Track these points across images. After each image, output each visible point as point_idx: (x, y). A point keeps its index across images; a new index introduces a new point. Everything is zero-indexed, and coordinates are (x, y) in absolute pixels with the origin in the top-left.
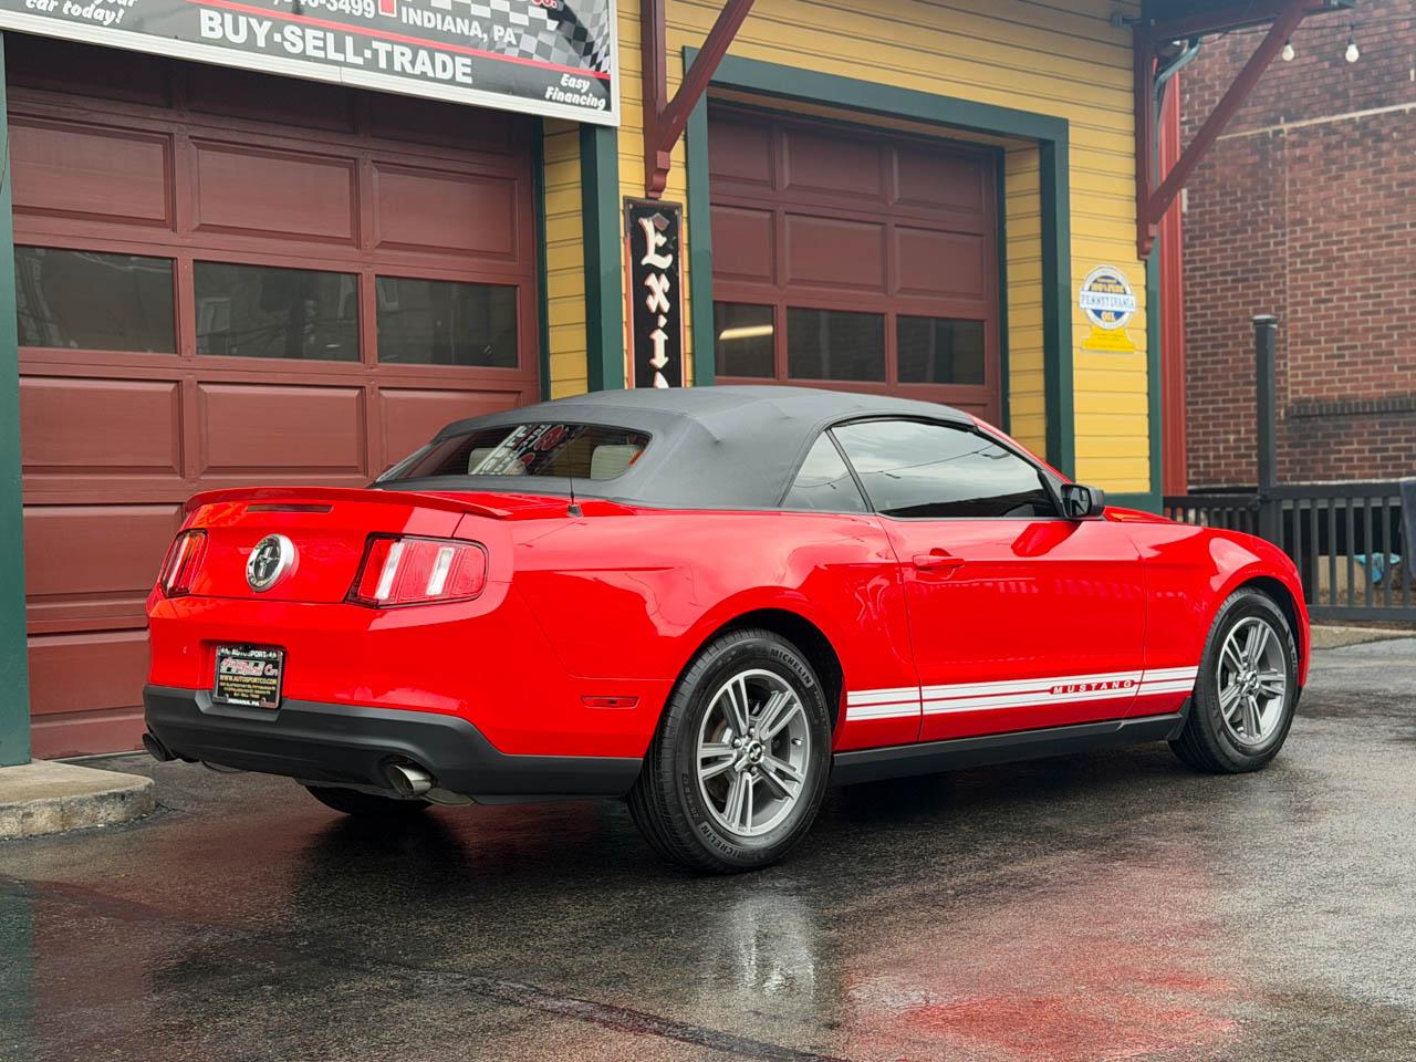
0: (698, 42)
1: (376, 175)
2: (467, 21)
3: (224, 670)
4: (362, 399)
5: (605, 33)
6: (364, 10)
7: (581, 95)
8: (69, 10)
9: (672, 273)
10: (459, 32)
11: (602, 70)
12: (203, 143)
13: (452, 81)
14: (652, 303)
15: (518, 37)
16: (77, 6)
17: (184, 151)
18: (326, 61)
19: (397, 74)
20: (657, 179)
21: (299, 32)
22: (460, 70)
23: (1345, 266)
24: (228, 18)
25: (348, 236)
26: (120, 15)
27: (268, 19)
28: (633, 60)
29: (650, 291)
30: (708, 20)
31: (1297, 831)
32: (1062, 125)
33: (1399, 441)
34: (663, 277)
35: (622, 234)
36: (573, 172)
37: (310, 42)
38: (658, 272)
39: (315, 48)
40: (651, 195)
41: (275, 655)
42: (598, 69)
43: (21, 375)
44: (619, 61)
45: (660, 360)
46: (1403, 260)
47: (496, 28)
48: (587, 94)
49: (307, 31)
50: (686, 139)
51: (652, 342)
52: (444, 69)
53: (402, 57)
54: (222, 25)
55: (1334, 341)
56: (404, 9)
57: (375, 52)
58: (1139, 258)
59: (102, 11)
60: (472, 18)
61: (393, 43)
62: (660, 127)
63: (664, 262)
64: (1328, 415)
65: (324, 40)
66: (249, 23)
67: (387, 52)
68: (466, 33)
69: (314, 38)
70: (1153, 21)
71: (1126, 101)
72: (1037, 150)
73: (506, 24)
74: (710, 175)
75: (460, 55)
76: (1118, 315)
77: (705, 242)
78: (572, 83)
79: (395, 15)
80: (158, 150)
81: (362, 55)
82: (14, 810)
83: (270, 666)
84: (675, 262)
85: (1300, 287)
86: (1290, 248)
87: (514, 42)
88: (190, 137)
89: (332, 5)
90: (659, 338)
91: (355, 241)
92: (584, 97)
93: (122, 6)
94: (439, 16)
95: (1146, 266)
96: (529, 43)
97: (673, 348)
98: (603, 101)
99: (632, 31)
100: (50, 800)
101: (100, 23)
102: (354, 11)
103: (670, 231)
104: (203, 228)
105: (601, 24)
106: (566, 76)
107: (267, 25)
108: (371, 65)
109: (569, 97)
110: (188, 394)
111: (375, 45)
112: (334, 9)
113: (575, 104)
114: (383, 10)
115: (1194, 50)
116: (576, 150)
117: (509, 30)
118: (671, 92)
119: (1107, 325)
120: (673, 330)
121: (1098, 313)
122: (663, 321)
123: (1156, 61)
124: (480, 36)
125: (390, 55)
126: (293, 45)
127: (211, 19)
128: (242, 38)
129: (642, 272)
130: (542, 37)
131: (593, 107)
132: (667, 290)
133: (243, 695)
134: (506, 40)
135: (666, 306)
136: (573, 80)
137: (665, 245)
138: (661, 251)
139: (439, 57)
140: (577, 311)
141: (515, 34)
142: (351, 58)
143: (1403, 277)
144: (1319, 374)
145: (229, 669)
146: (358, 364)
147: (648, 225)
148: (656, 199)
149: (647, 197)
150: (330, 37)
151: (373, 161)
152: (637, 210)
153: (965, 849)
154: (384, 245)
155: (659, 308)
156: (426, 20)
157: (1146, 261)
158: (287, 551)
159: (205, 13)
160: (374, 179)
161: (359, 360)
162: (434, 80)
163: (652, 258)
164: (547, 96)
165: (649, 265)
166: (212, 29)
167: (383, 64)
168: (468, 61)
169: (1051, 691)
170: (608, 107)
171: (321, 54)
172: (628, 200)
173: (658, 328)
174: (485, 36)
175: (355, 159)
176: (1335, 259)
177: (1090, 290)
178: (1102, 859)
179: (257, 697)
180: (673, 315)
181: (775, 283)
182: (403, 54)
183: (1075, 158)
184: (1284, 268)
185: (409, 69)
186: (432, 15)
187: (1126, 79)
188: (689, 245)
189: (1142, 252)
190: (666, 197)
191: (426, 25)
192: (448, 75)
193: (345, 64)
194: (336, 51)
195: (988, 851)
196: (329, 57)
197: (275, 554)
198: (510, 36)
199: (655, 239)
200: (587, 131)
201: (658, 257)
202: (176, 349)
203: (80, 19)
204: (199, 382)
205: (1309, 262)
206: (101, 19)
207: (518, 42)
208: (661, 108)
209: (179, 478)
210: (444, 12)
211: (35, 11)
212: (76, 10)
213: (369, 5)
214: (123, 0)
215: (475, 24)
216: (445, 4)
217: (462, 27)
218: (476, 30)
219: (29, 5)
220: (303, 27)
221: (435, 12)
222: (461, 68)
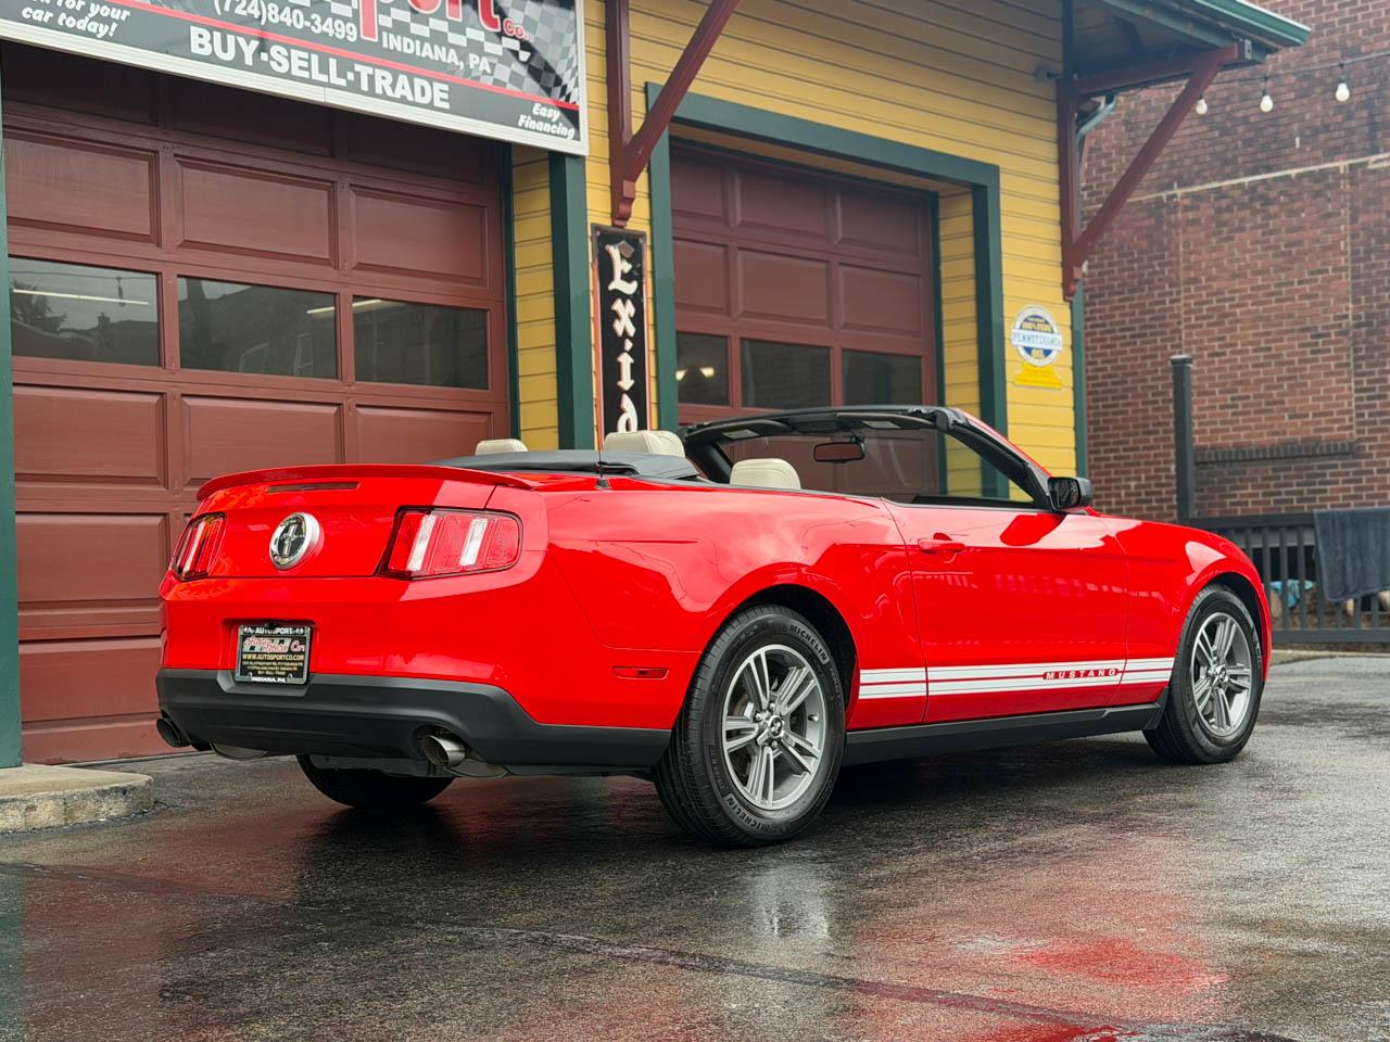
0: (662, 79)
1: (353, 198)
2: (444, 49)
3: (247, 648)
4: (340, 415)
5: (574, 65)
6: (347, 34)
7: (552, 124)
8: (64, 22)
9: (637, 299)
10: (437, 59)
11: (572, 100)
12: (188, 162)
13: (430, 106)
14: (619, 327)
15: (492, 66)
16: (71, 18)
17: (168, 168)
18: (310, 81)
19: (379, 96)
20: (623, 208)
21: (285, 52)
22: (438, 95)
23: (1238, 321)
24: (217, 35)
25: (327, 257)
26: (113, 29)
27: (256, 38)
28: (600, 93)
29: (616, 316)
30: (671, 59)
31: (1292, 807)
32: (993, 171)
33: (1291, 485)
34: (629, 303)
35: (590, 260)
36: (543, 200)
37: (296, 63)
38: (624, 297)
39: (300, 68)
40: (617, 222)
41: (302, 630)
42: (567, 100)
43: (15, 384)
44: (585, 92)
45: (626, 382)
46: (1291, 316)
47: (472, 56)
48: (557, 123)
49: (292, 51)
50: (649, 171)
51: (619, 364)
52: (423, 94)
53: (383, 80)
54: (211, 42)
55: (1228, 392)
56: (385, 34)
57: (357, 75)
58: (1065, 300)
59: (95, 24)
60: (450, 46)
61: (374, 66)
62: (625, 159)
63: (630, 288)
64: (1224, 462)
65: (309, 61)
66: (237, 42)
67: (369, 75)
68: (444, 60)
69: (300, 59)
70: (1075, 76)
71: (1051, 151)
72: (970, 196)
73: (481, 53)
74: (672, 210)
75: (440, 81)
76: (1047, 352)
77: (668, 271)
78: (544, 112)
79: (376, 40)
80: (144, 165)
81: (345, 77)
82: (18, 803)
83: (296, 642)
84: (640, 288)
85: (1195, 342)
86: (1185, 305)
87: (489, 71)
88: (176, 155)
89: (316, 27)
90: (626, 361)
91: (333, 262)
92: (554, 126)
93: (115, 20)
94: (418, 42)
95: (1071, 308)
96: (503, 73)
97: (638, 371)
98: (573, 131)
99: (599, 66)
100: (52, 794)
101: (93, 36)
102: (337, 35)
103: (635, 259)
104: (188, 244)
105: (570, 56)
106: (537, 105)
107: (255, 44)
108: (353, 87)
109: (540, 126)
110: (172, 405)
111: (358, 67)
112: (318, 31)
113: (546, 133)
114: (364, 35)
115: (1111, 106)
116: (545, 179)
117: (484, 59)
118: (636, 125)
119: (1036, 362)
120: (638, 353)
121: (1028, 350)
122: (629, 345)
123: (1076, 115)
124: (457, 63)
125: (371, 78)
126: (280, 64)
127: (201, 36)
128: (230, 56)
129: (609, 297)
130: (515, 67)
131: (563, 136)
132: (632, 315)
133: (267, 673)
134: (481, 68)
135: (632, 331)
136: (544, 109)
137: (630, 271)
138: (627, 277)
139: (418, 82)
140: (547, 334)
141: (490, 64)
142: (335, 80)
143: (1292, 331)
144: (1215, 423)
145: (252, 648)
146: (334, 381)
147: (614, 251)
148: (622, 227)
149: (614, 225)
150: (315, 58)
151: (351, 185)
152: (605, 237)
153: (974, 825)
154: (361, 266)
155: (625, 332)
156: (405, 47)
157: (1071, 302)
158: (312, 528)
159: (194, 31)
160: (349, 200)
161: (337, 378)
162: (414, 104)
163: (618, 284)
164: (520, 124)
165: (615, 290)
166: (201, 46)
167: (365, 86)
168: (446, 87)
169: (1044, 676)
170: (577, 138)
171: (305, 74)
172: (596, 228)
173: (624, 351)
174: (462, 64)
175: (333, 182)
176: (1227, 315)
177: (1021, 328)
178: (1112, 830)
179: (284, 673)
180: (639, 339)
181: (728, 314)
182: (384, 78)
183: (1006, 203)
184: (1179, 323)
185: (389, 92)
186: (411, 41)
187: (1051, 131)
188: (653, 272)
189: (1068, 294)
190: (631, 225)
191: (406, 51)
192: (426, 100)
193: (329, 85)
194: (320, 72)
195: (999, 826)
196: (314, 77)
197: (299, 531)
198: (484, 65)
199: (621, 266)
200: (556, 160)
201: (624, 283)
202: (160, 362)
203: (75, 31)
204: (183, 395)
205: (1204, 318)
206: (95, 31)
207: (493, 71)
208: (627, 139)
209: (163, 489)
210: (423, 40)
211: (31, 22)
212: (71, 22)
213: (351, 29)
214: (116, 14)
215: (452, 52)
216: (424, 31)
217: (439, 54)
218: (453, 57)
219: (24, 14)
220: (288, 47)
221: (415, 37)
222: (439, 93)
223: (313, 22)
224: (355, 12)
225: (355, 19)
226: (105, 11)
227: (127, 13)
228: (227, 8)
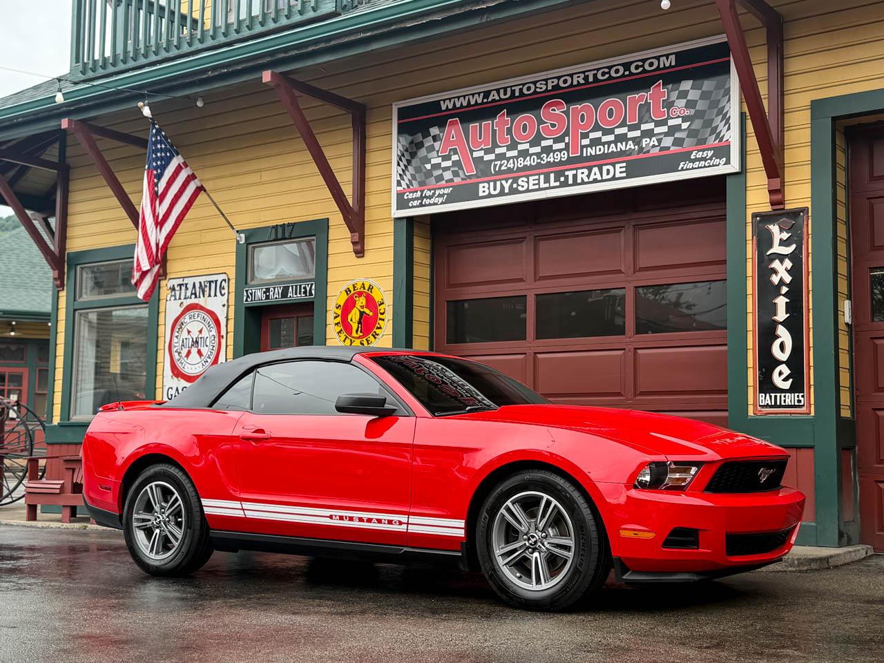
2: (624, 143)
5: (727, 117)
6: (561, 157)
7: (704, 161)
8: (425, 202)
9: (795, 256)
10: (620, 150)
11: (724, 140)
13: (614, 178)
14: (775, 279)
15: (660, 141)
18: (539, 190)
19: (579, 184)
21: (525, 180)
22: (618, 171)
24: (492, 184)
26: (445, 198)
27: (510, 178)
29: (775, 271)
34: (787, 260)
37: (531, 182)
38: (782, 258)
39: (534, 185)
42: (721, 140)
45: (782, 315)
48: (711, 159)
49: (530, 178)
51: (774, 305)
52: (608, 174)
53: (582, 174)
54: (489, 188)
56: (585, 149)
57: (567, 177)
59: (438, 198)
60: (627, 140)
61: (577, 169)
63: (789, 250)
65: (539, 180)
66: (501, 184)
67: (574, 174)
68: (624, 149)
69: (534, 180)
73: (651, 136)
75: (619, 163)
78: (700, 155)
81: (559, 181)
84: (799, 248)
87: (657, 144)
89: (544, 161)
90: (781, 302)
92: (709, 161)
93: (446, 194)
94: (606, 146)
96: (668, 142)
97: (794, 307)
98: (724, 159)
101: (436, 204)
102: (556, 160)
103: (795, 228)
105: (724, 112)
106: (696, 152)
107: (510, 181)
108: (565, 184)
109: (697, 164)
110: (529, 359)
111: (567, 173)
113: (701, 167)
114: (572, 154)
117: (654, 139)
120: (794, 294)
122: (784, 290)
124: (633, 148)
125: (575, 176)
126: (523, 187)
127: (484, 187)
128: (498, 191)
129: (767, 260)
130: (677, 135)
131: (716, 166)
132: (790, 268)
134: (651, 145)
135: (788, 279)
136: (701, 153)
137: (790, 238)
138: (783, 243)
139: (605, 168)
141: (658, 139)
142: (552, 184)
147: (773, 228)
149: (773, 210)
150: (542, 177)
152: (763, 219)
155: (780, 281)
156: (598, 151)
159: (481, 185)
161: (624, 334)
162: (603, 181)
163: (777, 249)
164: (680, 169)
165: (773, 254)
166: (484, 192)
167: (570, 181)
168: (624, 165)
169: (331, 517)
170: (727, 163)
171: (537, 187)
172: (755, 215)
173: (781, 295)
174: (636, 147)
180: (795, 285)
185: (586, 180)
186: (602, 147)
188: (812, 234)
190: (789, 206)
191: (598, 153)
192: (610, 176)
193: (550, 188)
196: (541, 187)
198: (654, 141)
199: (780, 236)
201: (782, 247)
203: (430, 205)
207: (660, 143)
210: (609, 143)
211: (413, 207)
212: (428, 201)
213: (564, 154)
214: (447, 191)
215: (630, 142)
216: (611, 138)
217: (621, 146)
218: (631, 145)
219: (410, 205)
220: (527, 177)
221: (603, 144)
222: (620, 169)
223: (542, 159)
224: (567, 145)
225: (567, 148)
226: (442, 191)
227: (451, 189)
228: (497, 169)
